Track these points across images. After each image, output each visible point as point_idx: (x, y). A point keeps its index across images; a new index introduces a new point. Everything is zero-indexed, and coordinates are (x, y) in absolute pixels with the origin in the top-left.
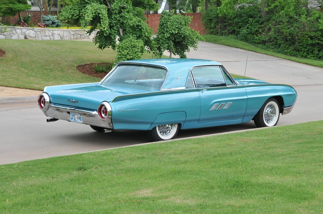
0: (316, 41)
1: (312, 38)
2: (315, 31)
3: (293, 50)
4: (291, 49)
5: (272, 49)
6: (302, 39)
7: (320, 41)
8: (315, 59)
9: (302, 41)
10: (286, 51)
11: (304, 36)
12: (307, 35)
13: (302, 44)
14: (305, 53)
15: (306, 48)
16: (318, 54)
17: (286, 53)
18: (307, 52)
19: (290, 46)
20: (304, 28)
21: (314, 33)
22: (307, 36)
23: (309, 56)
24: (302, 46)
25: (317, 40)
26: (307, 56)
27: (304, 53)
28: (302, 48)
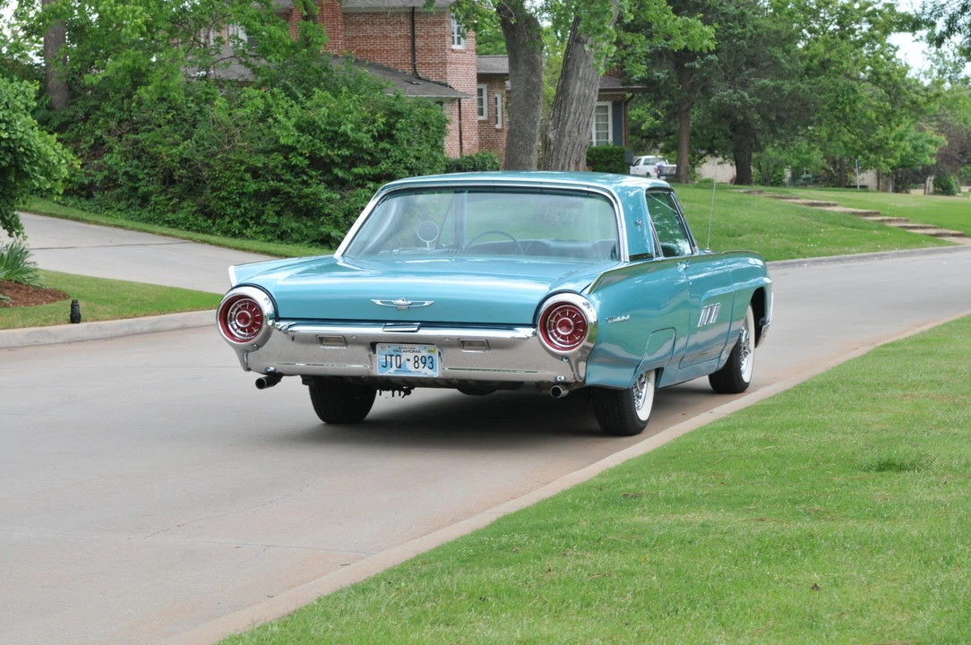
0: (272, 182)
1: (255, 173)
2: (266, 152)
3: (195, 212)
4: (189, 209)
5: (119, 210)
6: (225, 178)
7: (282, 184)
8: (269, 241)
9: (225, 183)
10: (171, 216)
11: (231, 166)
12: (242, 163)
13: (224, 194)
14: (236, 223)
15: (238, 205)
16: (276, 225)
17: (174, 224)
18: (241, 219)
19: (182, 199)
20: (229, 142)
21: (262, 158)
22: (243, 168)
23: (248, 232)
24: (223, 199)
25: (273, 180)
26: (244, 231)
27: (230, 222)
28: (224, 204)
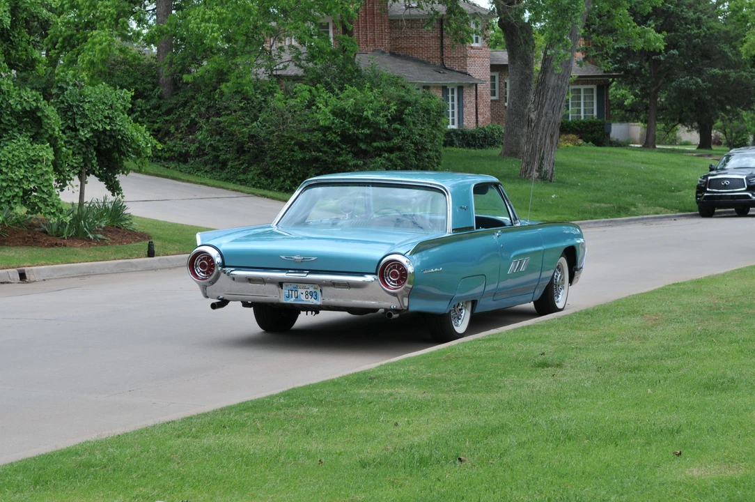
0: (313, 153)
1: (301, 145)
2: (310, 131)
3: (260, 173)
4: (254, 172)
5: (206, 171)
6: (281, 149)
7: (321, 154)
9: (280, 153)
10: (242, 177)
11: (284, 141)
12: (292, 139)
13: (279, 161)
14: (288, 182)
15: (289, 169)
17: (243, 182)
18: (291, 179)
19: (250, 164)
20: (283, 124)
21: (307, 135)
22: (293, 142)
24: (279, 164)
25: (314, 151)
27: (284, 181)
28: (279, 168)
